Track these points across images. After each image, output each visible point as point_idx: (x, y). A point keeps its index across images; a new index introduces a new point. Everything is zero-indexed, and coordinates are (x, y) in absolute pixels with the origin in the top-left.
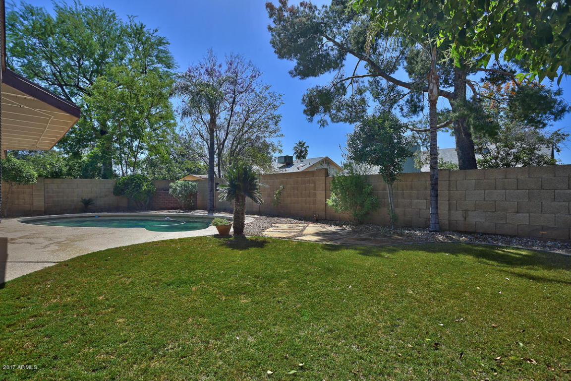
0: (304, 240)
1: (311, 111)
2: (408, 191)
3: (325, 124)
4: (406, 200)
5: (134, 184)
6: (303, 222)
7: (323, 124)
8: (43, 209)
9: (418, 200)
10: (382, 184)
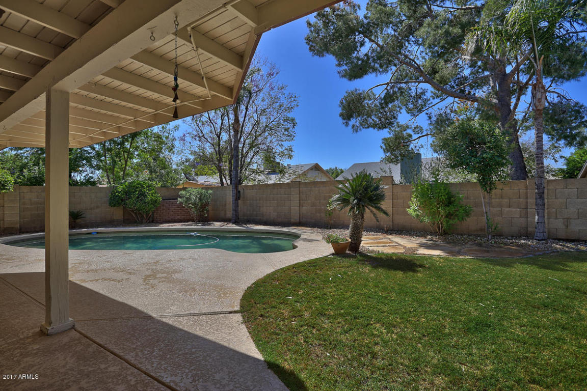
0: (430, 255)
1: (347, 115)
2: (497, 200)
3: (358, 130)
4: (495, 209)
5: (137, 192)
6: (372, 233)
7: (355, 129)
8: (18, 226)
9: (510, 209)
10: (479, 192)
